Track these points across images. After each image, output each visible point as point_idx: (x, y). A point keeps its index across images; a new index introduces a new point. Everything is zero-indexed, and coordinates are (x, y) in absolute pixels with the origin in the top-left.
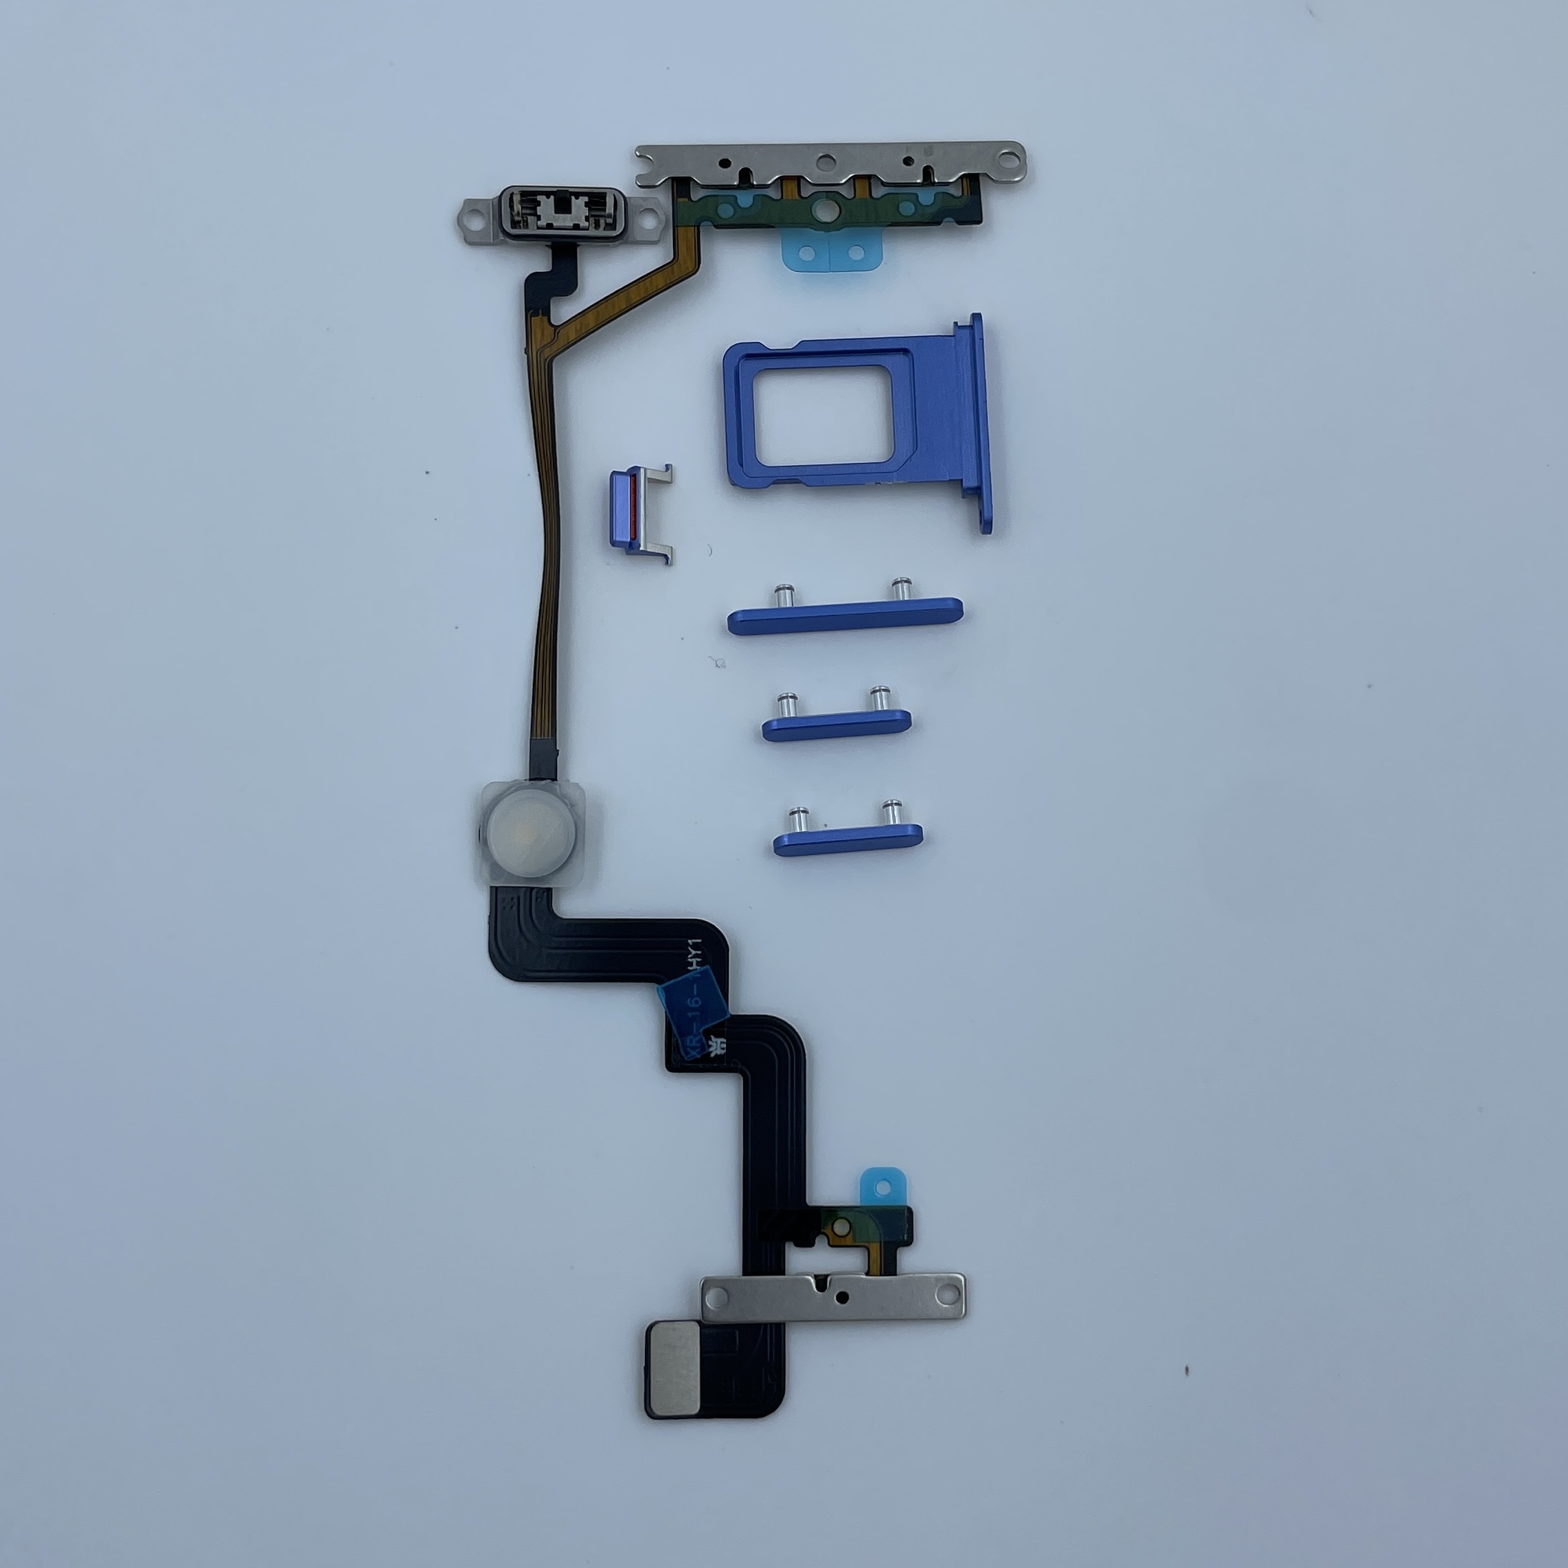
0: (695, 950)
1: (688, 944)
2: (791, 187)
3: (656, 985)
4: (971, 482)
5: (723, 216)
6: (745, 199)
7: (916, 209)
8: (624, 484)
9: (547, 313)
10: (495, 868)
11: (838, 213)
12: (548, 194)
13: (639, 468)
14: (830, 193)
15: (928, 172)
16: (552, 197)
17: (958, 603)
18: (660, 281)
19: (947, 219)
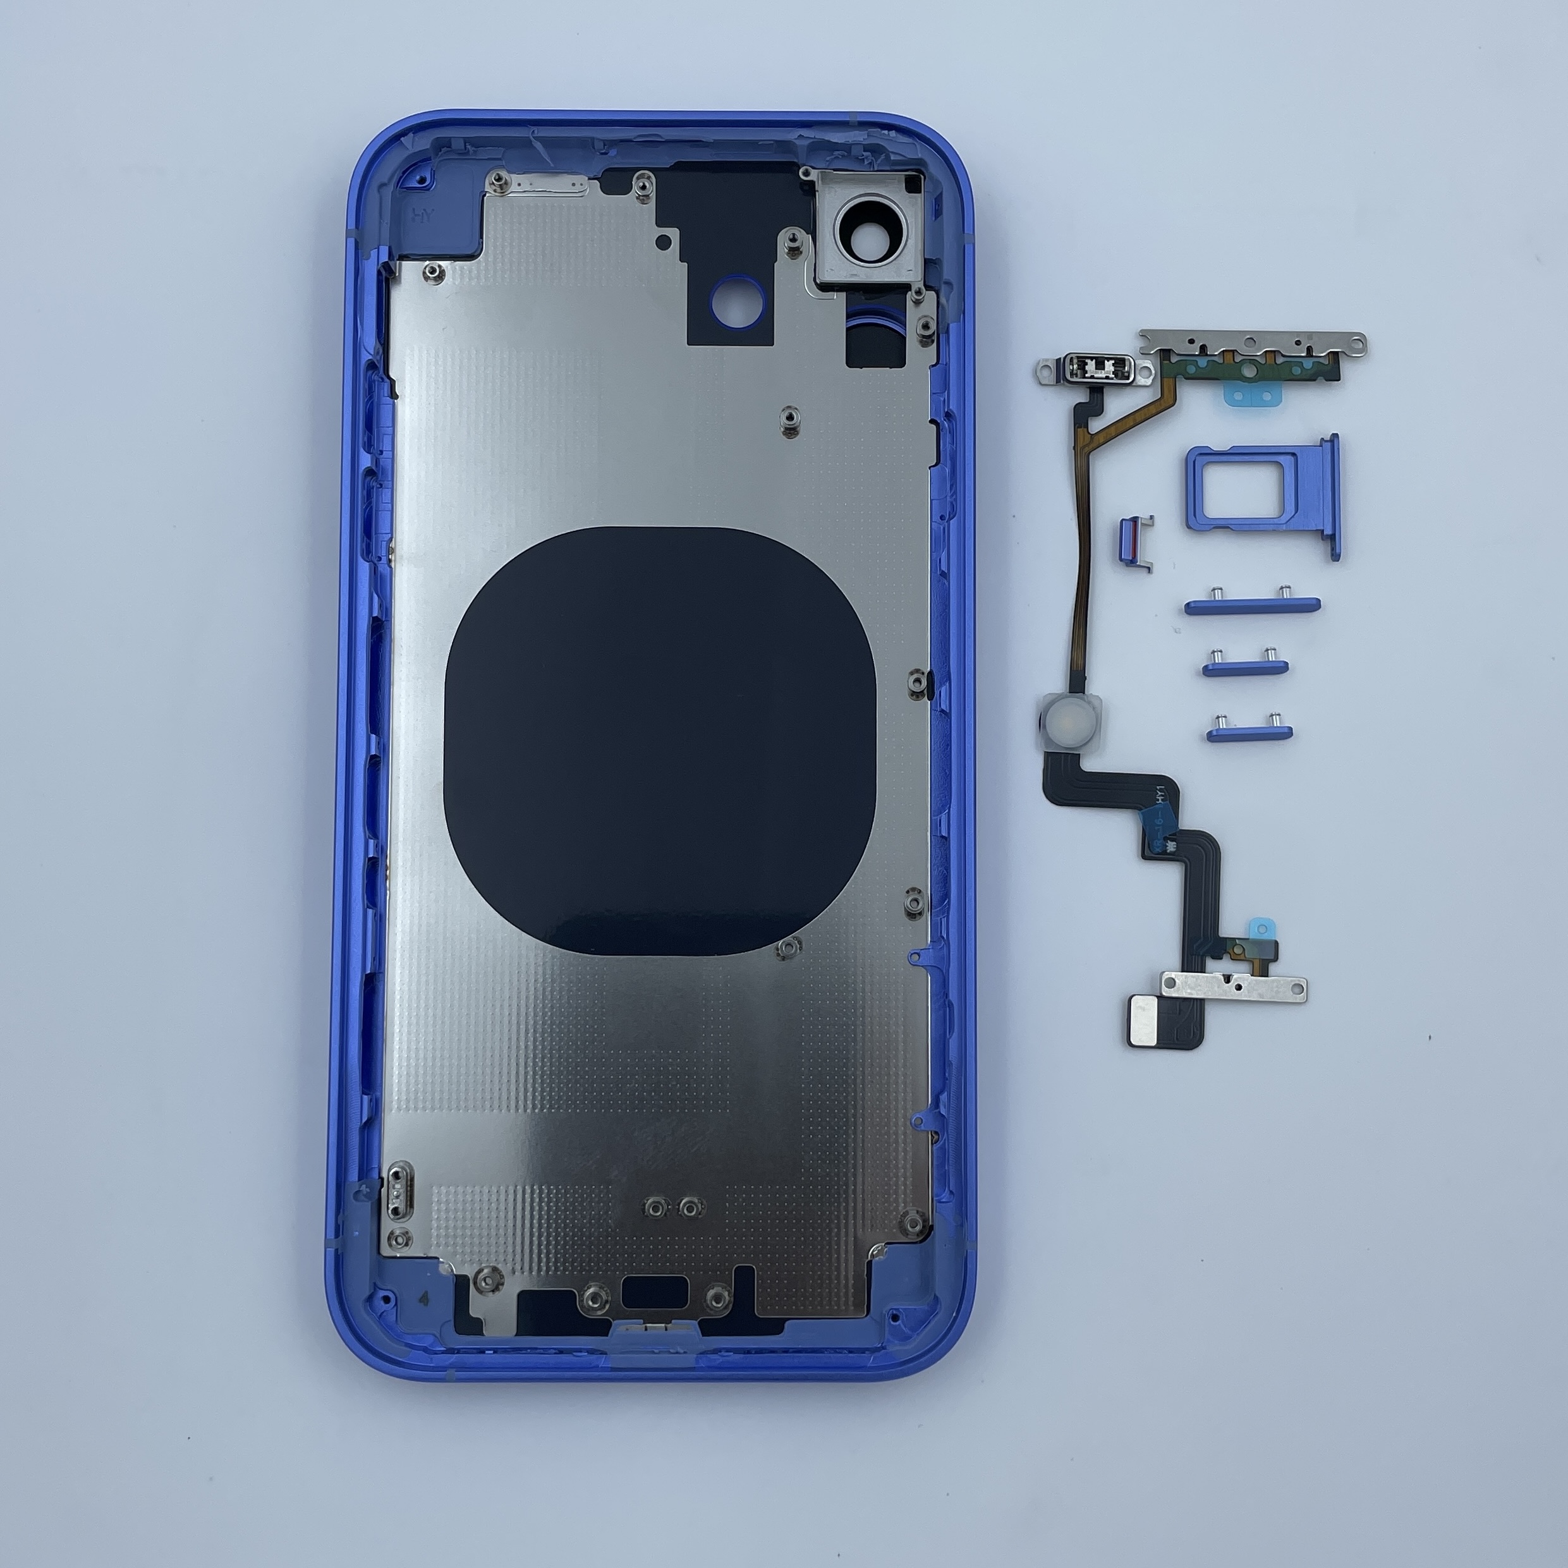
0: (1161, 792)
1: (1157, 789)
2: (1229, 356)
3: (1137, 811)
4: (1328, 531)
5: (1188, 370)
6: (1203, 362)
7: (1302, 371)
8: (1128, 527)
9: (1087, 427)
10: (1048, 740)
11: (1256, 373)
12: (1092, 358)
13: (1138, 517)
14: (1252, 361)
15: (1309, 349)
16: (1094, 361)
17: (1319, 600)
18: (1153, 410)
19: (1319, 378)
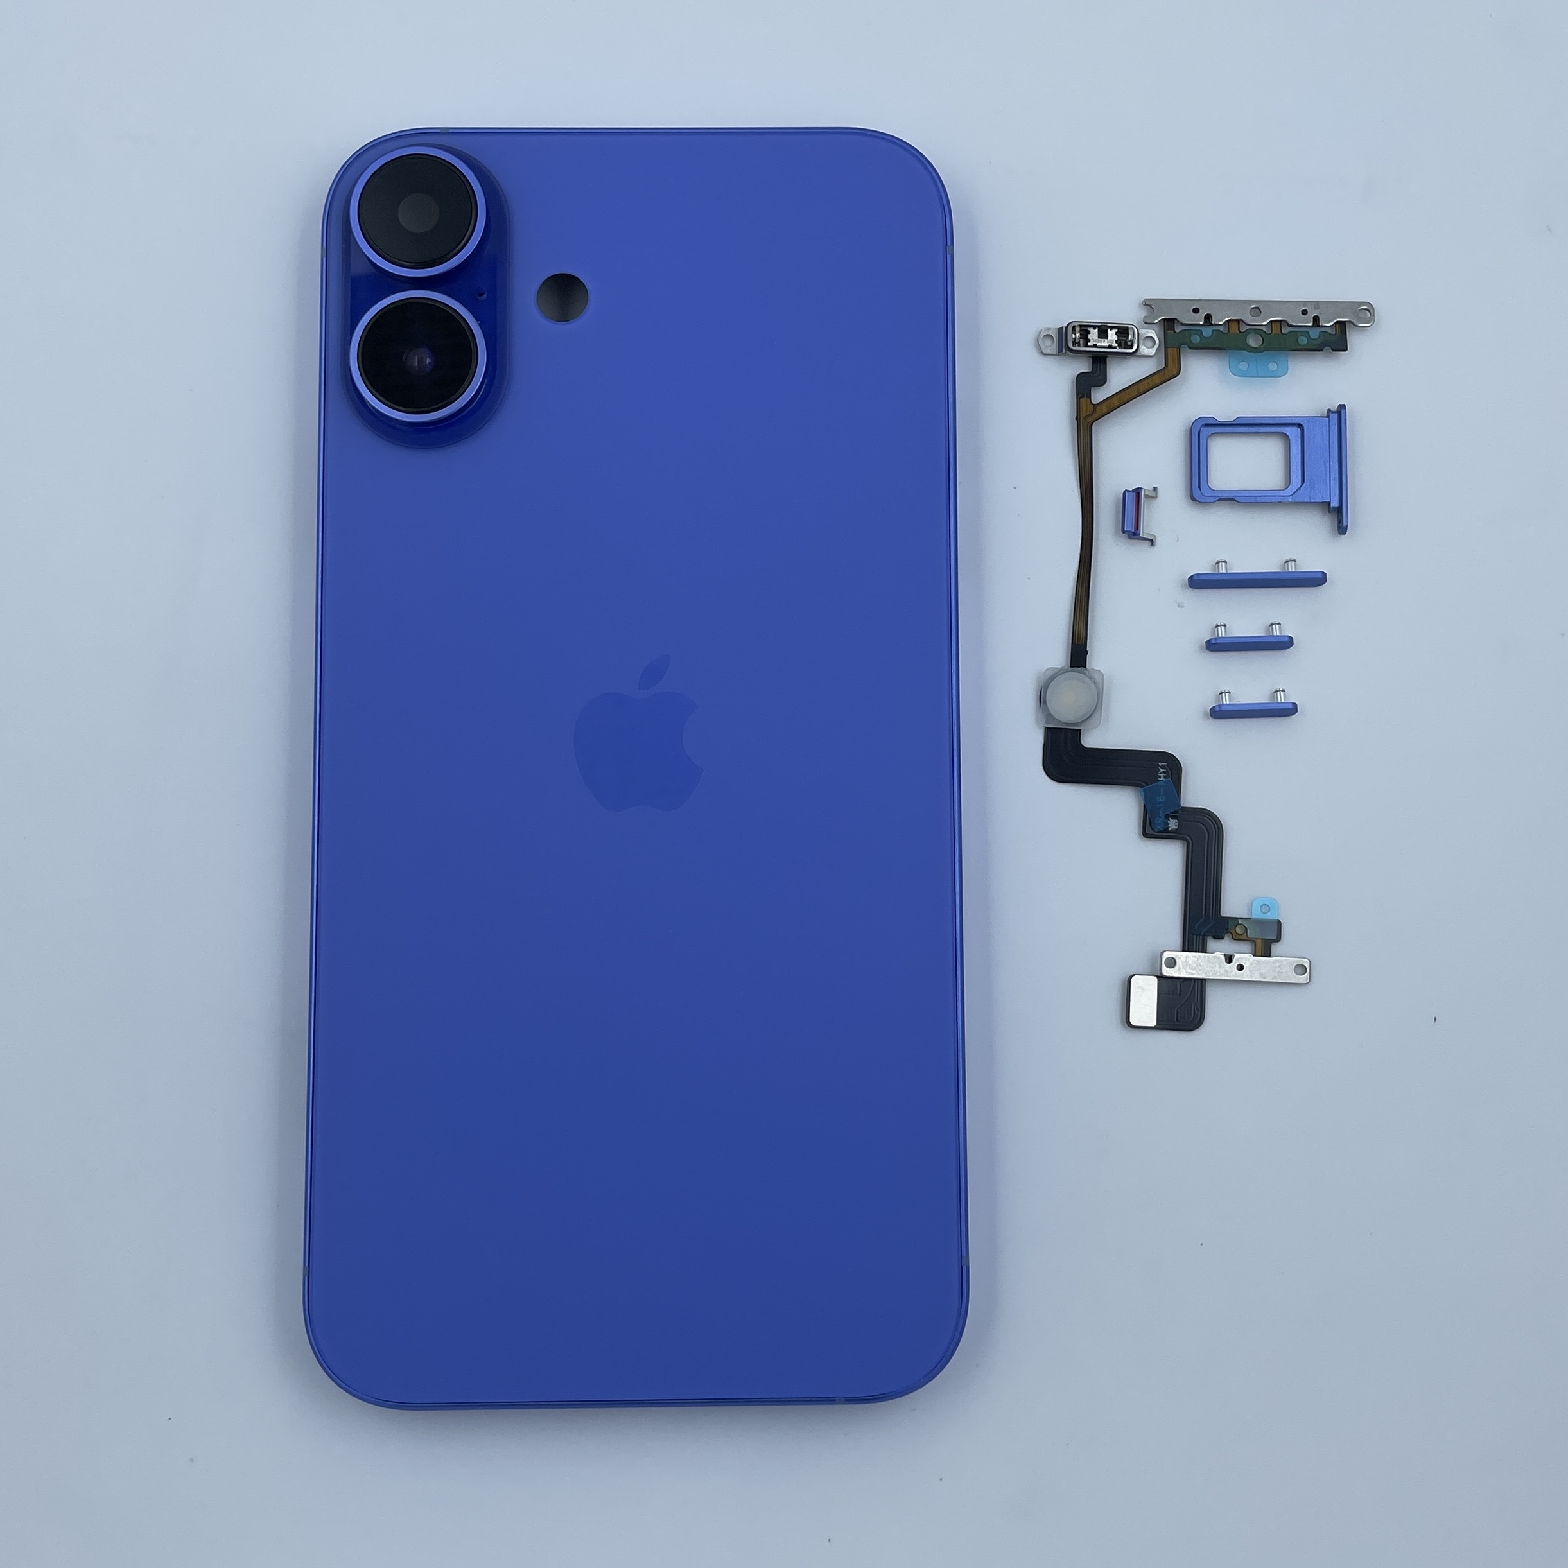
0: (1162, 768)
1: (1159, 766)
2: (1234, 326)
3: (1140, 789)
4: (1335, 504)
5: (1194, 342)
6: (1207, 332)
7: (1308, 341)
8: (1131, 499)
9: (1090, 396)
10: (1049, 716)
11: (1261, 342)
12: (1095, 327)
13: (1141, 488)
14: (1257, 330)
15: (1316, 319)
16: (1097, 329)
17: (1324, 574)
18: (1157, 379)
19: (1326, 347)
